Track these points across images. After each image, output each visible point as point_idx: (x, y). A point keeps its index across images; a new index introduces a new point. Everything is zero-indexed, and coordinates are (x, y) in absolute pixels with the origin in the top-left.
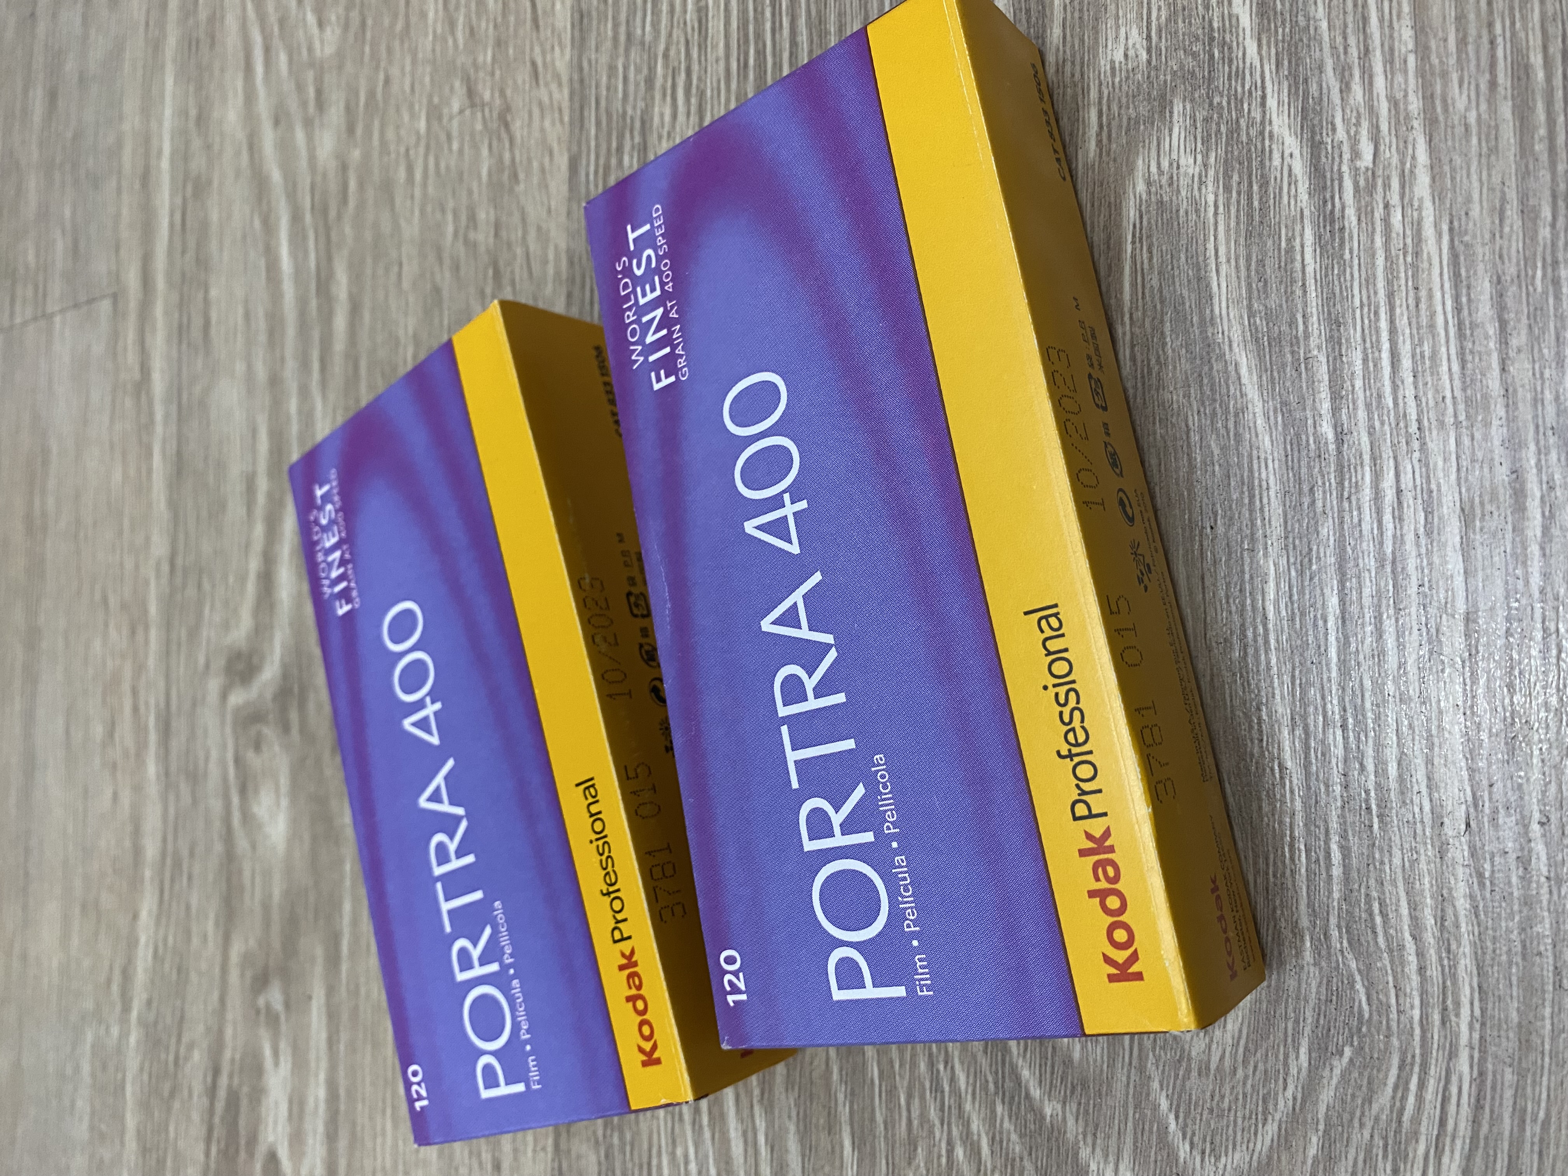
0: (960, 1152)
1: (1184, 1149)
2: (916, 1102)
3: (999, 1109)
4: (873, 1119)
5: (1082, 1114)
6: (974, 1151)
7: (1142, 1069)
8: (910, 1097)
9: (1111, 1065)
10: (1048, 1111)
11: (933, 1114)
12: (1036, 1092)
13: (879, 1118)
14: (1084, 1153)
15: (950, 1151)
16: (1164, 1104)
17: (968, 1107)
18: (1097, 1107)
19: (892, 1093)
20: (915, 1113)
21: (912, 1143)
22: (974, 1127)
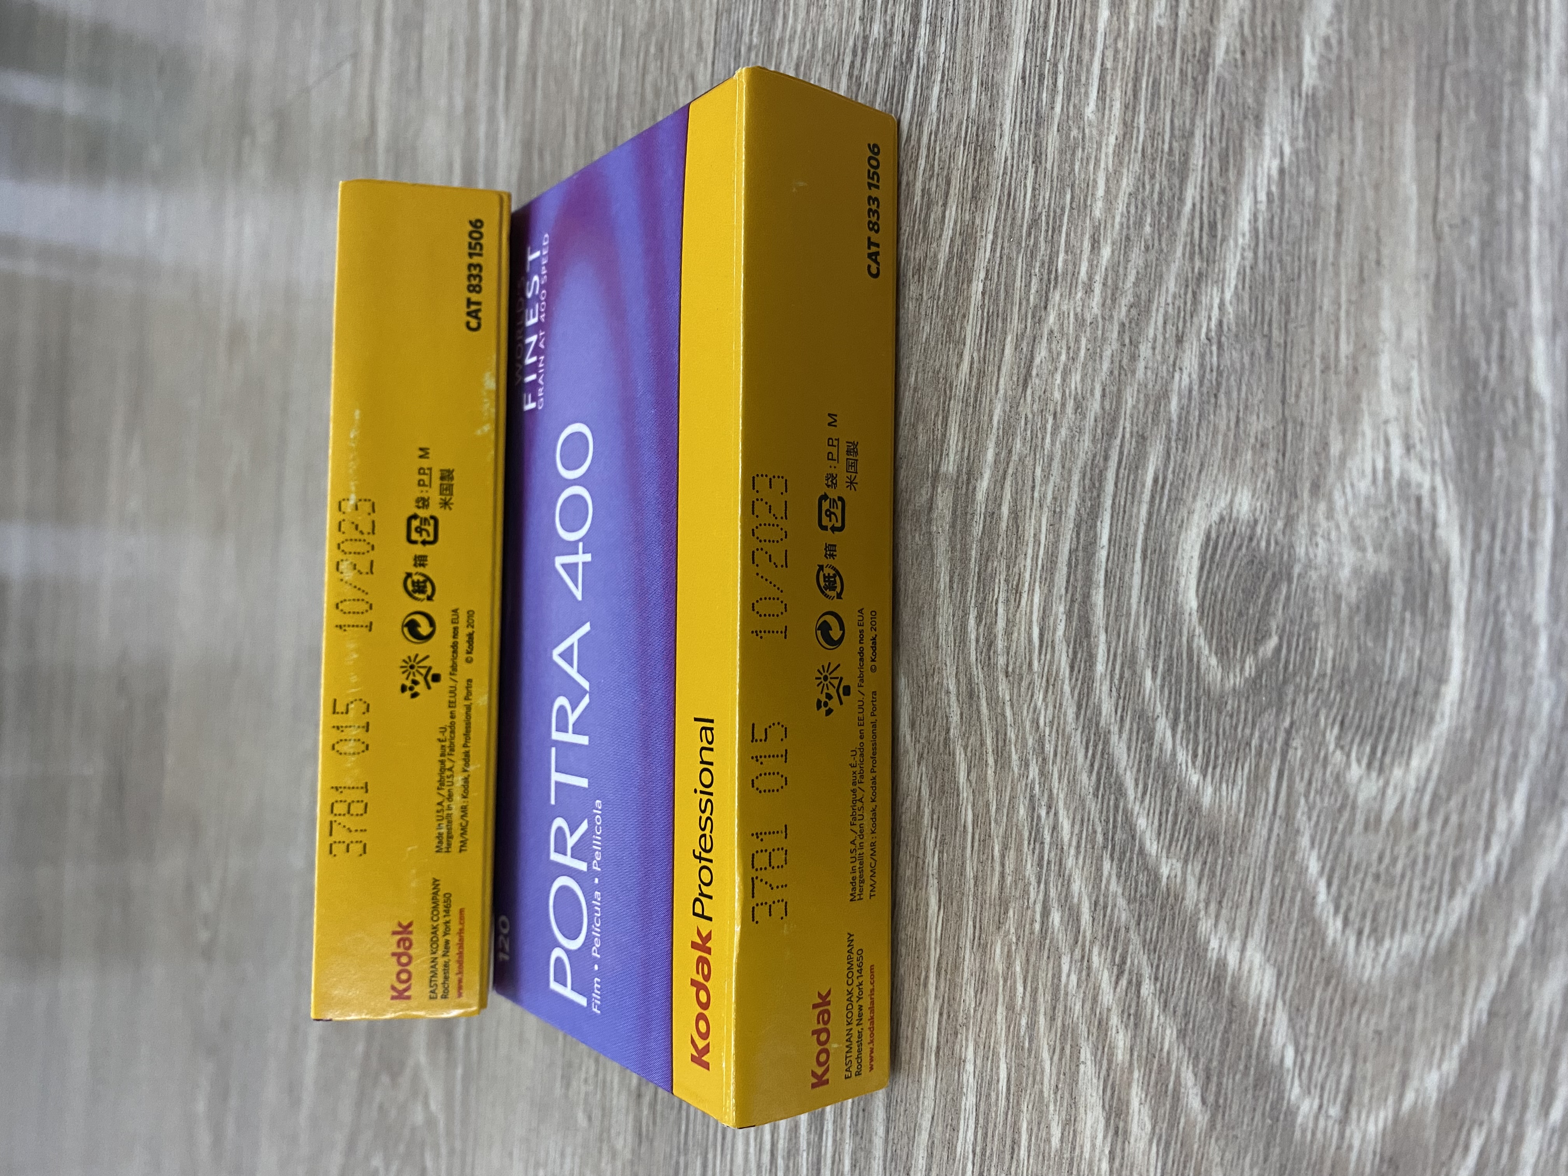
0: (1056, 917)
1: (1333, 927)
2: (1012, 853)
3: (1107, 865)
4: (962, 874)
5: (1207, 874)
6: (1072, 916)
7: (1289, 819)
8: (1005, 848)
9: (1250, 814)
10: (1165, 871)
11: (1030, 870)
12: (1152, 847)
13: (970, 873)
14: (1205, 926)
15: (1046, 913)
16: (1313, 866)
17: (1070, 862)
18: (1227, 868)
19: (985, 841)
20: (1010, 867)
21: (1004, 904)
22: (1076, 887)
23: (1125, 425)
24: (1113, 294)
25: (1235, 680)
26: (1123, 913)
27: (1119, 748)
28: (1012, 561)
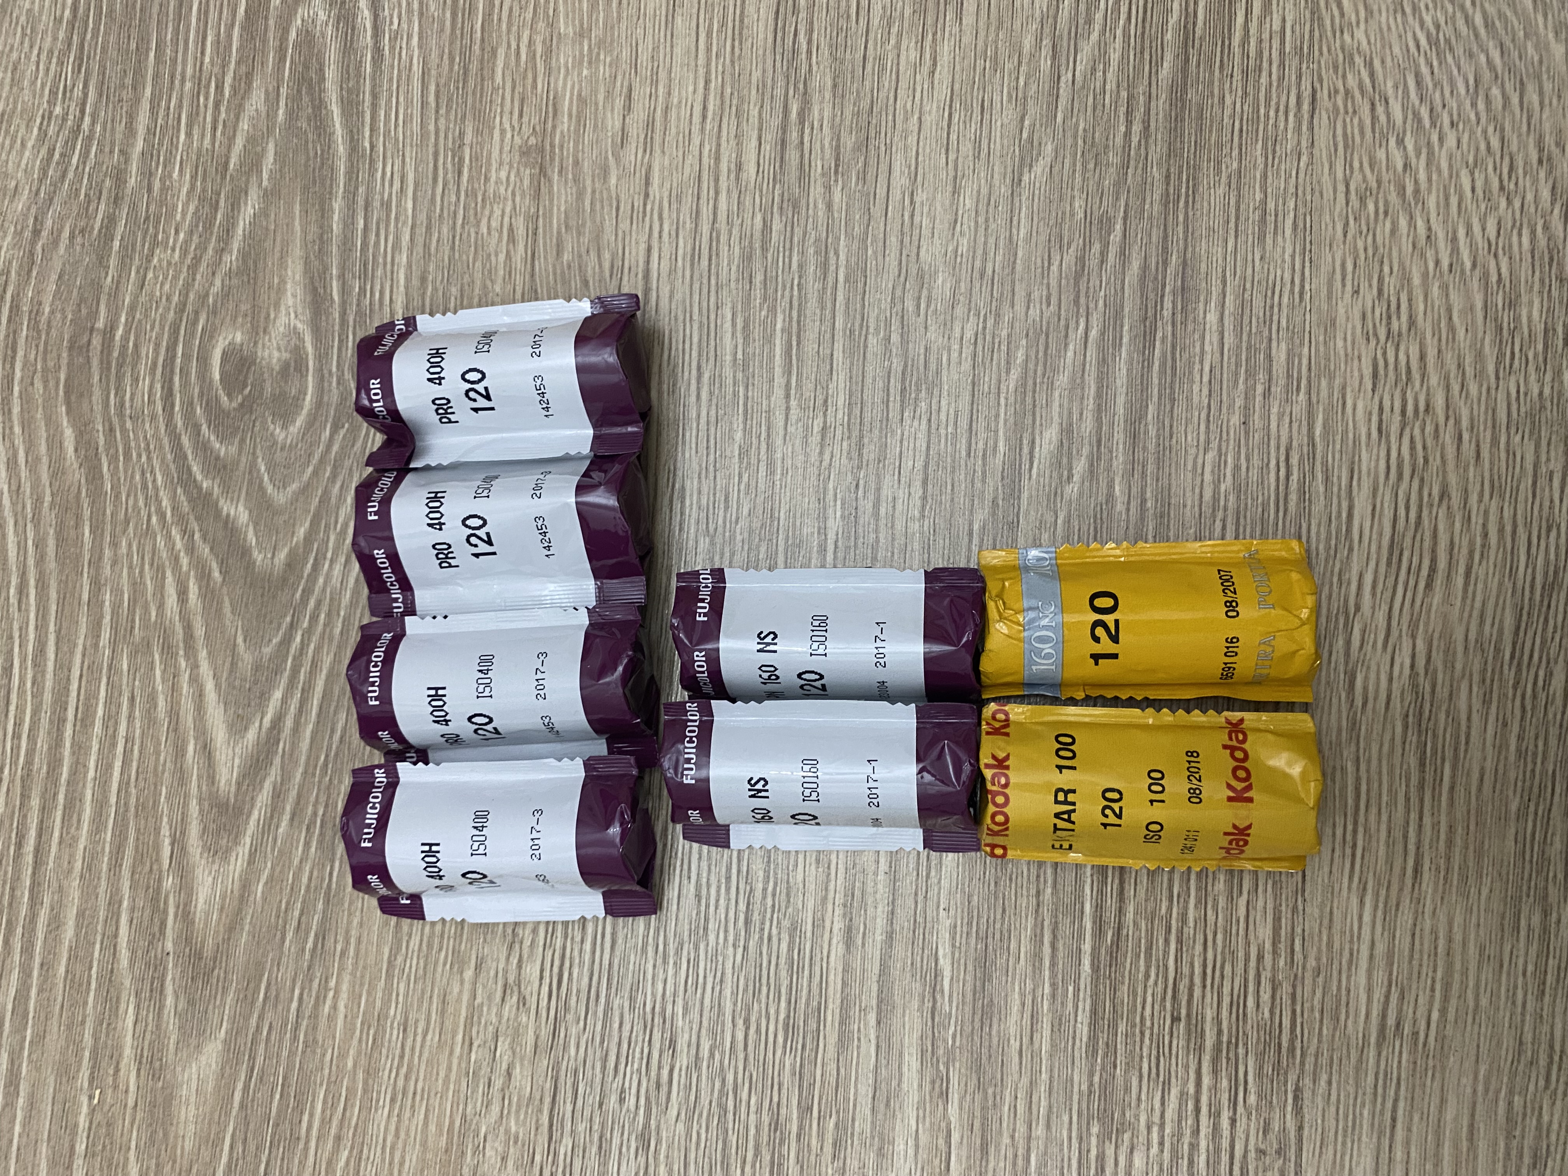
23: (190, 307)
24: (184, 252)
25: (234, 405)
26: (186, 507)
27: (185, 441)
28: (134, 366)
